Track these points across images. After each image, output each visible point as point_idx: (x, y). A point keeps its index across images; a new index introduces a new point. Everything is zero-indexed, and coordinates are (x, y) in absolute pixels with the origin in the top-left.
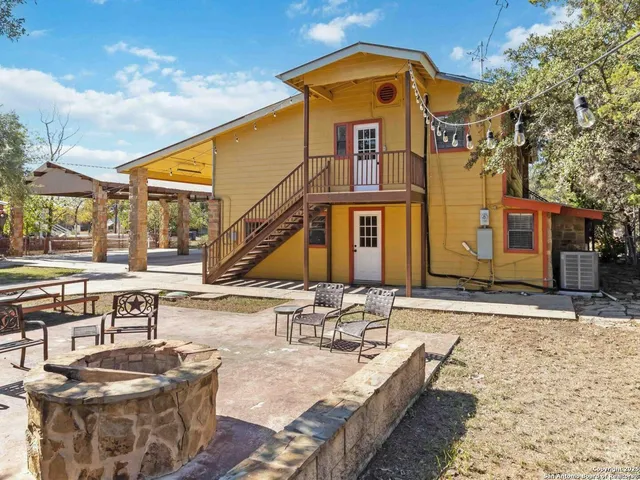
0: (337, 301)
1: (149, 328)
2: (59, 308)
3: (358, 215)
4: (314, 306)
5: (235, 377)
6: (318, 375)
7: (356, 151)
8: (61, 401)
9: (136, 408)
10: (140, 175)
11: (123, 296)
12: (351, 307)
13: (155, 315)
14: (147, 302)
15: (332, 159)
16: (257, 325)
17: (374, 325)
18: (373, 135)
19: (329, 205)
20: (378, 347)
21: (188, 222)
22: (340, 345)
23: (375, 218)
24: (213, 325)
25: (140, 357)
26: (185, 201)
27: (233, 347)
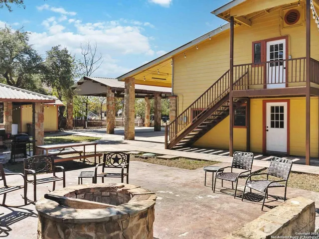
0: (248, 165)
1: (122, 175)
2: (82, 159)
3: (269, 105)
4: (232, 167)
5: (172, 212)
6: (230, 217)
7: (268, 59)
8: (51, 219)
9: (95, 228)
10: (131, 82)
11: (109, 154)
12: (262, 170)
13: (127, 167)
14: (123, 159)
15: (250, 66)
16: (194, 177)
17: (275, 184)
18: (281, 48)
19: (248, 99)
20: (279, 200)
21: (161, 111)
22: (251, 197)
23: (282, 108)
24: (166, 176)
25: (108, 194)
26: (159, 98)
27: (176, 192)
